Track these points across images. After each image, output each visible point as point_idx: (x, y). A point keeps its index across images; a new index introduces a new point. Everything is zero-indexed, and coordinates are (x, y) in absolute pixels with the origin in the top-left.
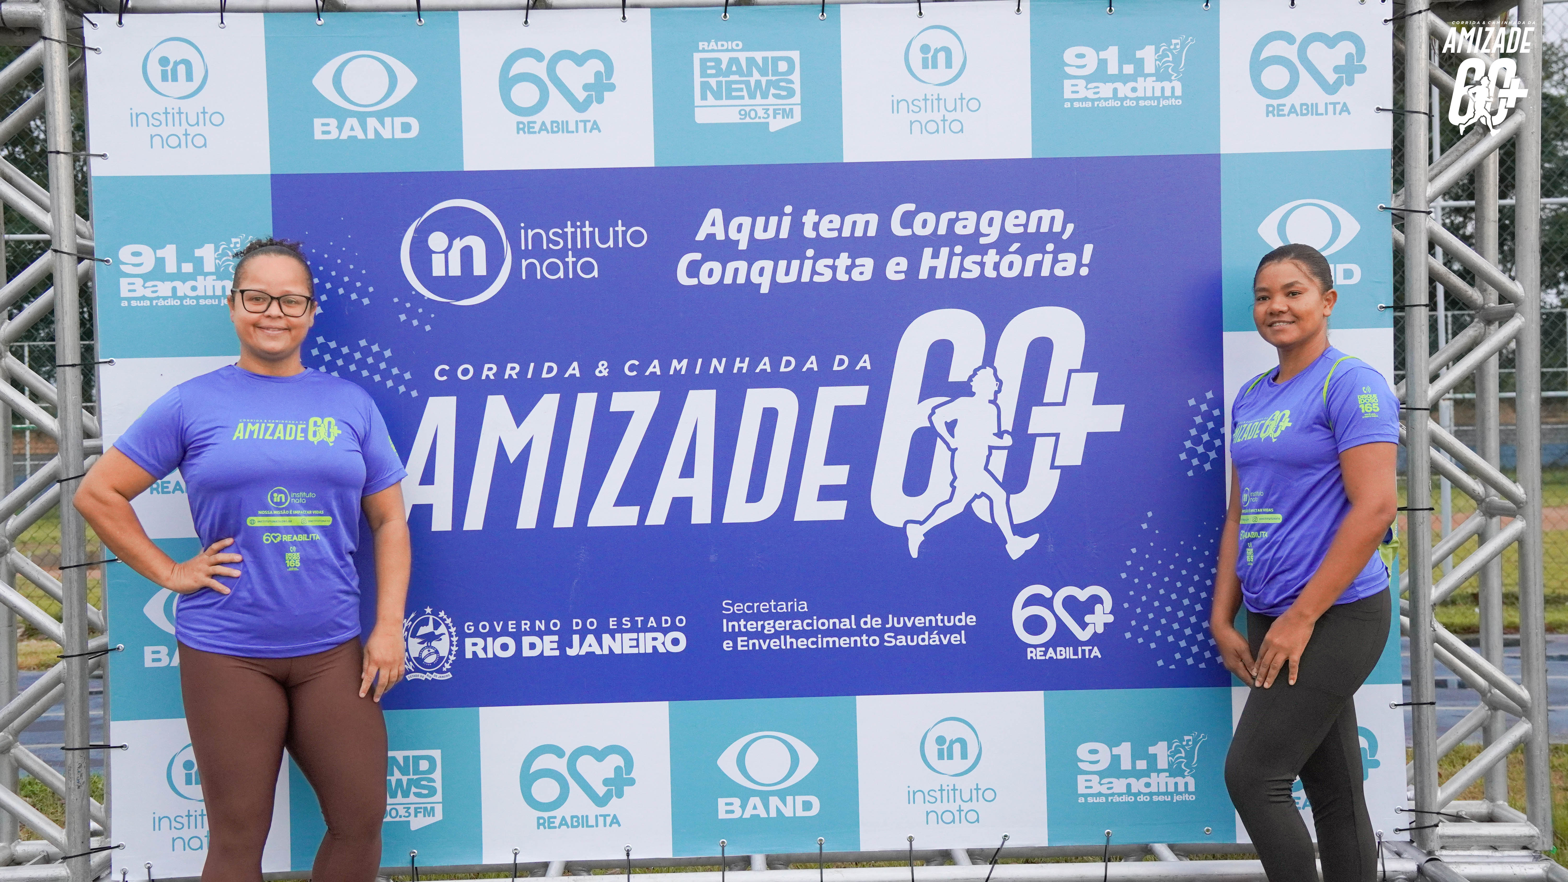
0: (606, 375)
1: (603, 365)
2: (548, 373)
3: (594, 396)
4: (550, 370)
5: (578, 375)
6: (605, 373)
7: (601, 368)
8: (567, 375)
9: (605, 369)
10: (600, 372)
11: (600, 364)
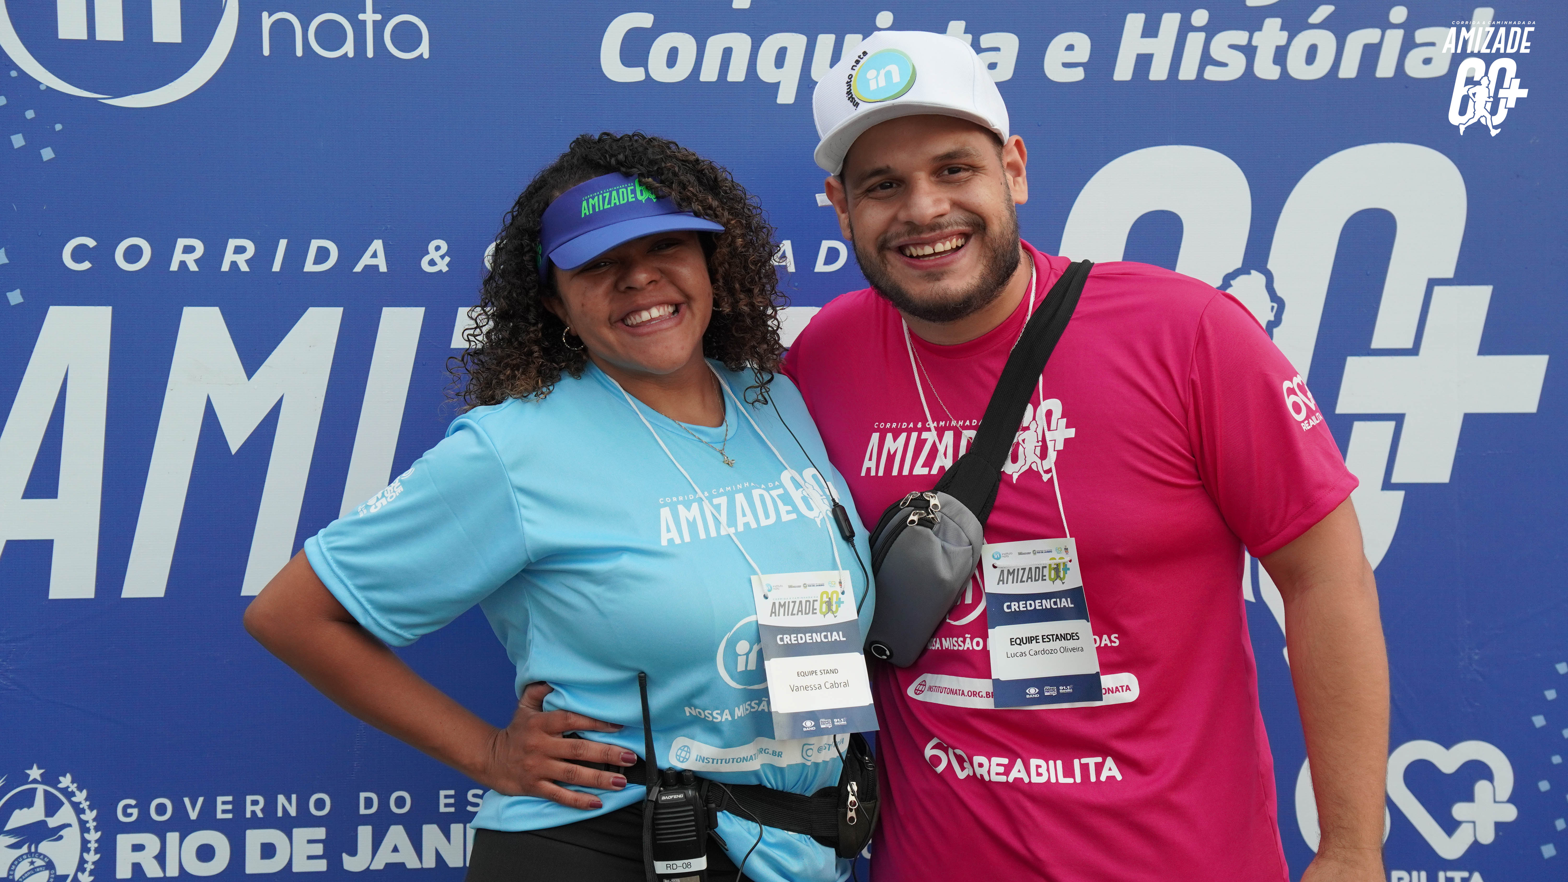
0: (445, 269)
1: (438, 248)
2: (319, 260)
3: (416, 315)
4: (322, 255)
5: (383, 268)
6: (442, 266)
7: (433, 254)
8: (358, 268)
9: (442, 257)
10: (432, 263)
11: (432, 246)
